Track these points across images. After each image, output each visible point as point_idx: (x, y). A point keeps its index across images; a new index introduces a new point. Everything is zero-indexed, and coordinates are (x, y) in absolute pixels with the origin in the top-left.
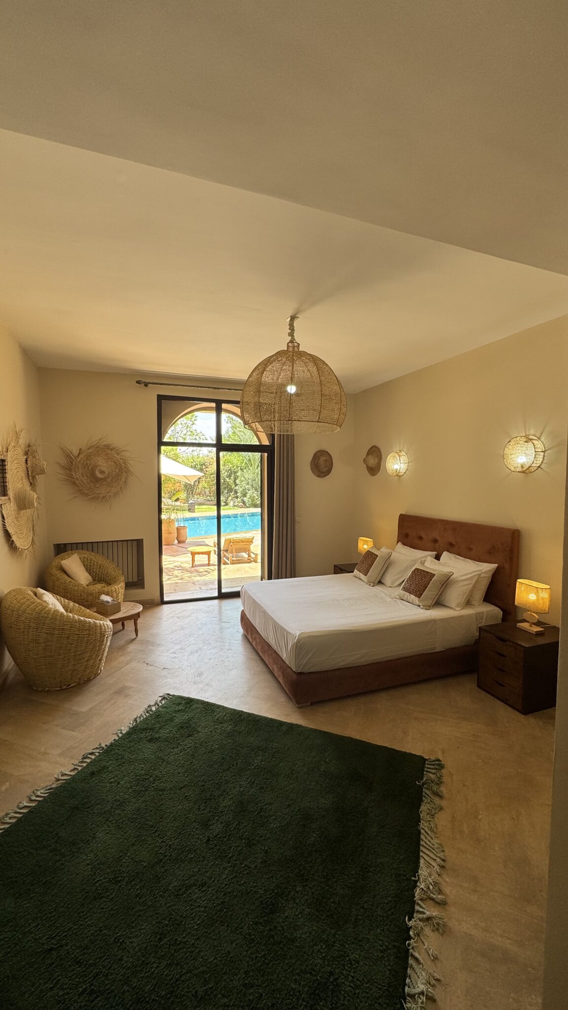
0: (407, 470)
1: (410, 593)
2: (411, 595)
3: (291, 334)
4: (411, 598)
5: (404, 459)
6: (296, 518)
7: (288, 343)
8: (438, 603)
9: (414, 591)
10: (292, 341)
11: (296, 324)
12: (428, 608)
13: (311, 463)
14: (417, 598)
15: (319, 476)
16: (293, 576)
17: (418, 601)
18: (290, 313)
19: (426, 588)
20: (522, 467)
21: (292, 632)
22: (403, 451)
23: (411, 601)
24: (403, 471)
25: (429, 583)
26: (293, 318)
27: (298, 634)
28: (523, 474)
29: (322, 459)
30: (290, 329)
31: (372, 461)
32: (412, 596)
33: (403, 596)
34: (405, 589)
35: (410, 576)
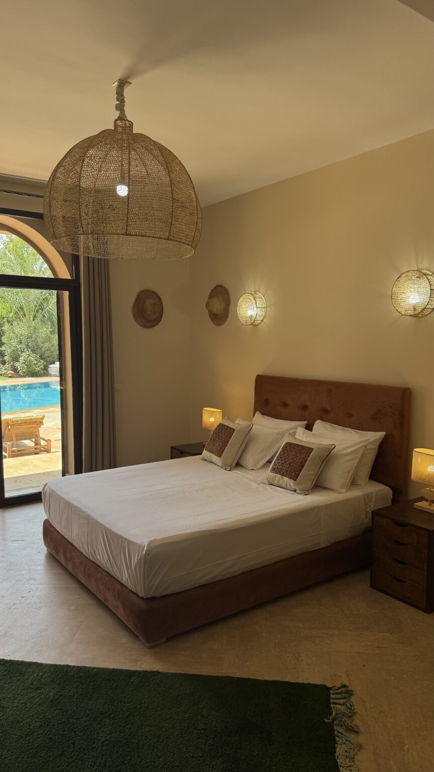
0: (264, 317)
1: (283, 475)
2: (284, 478)
3: (120, 107)
4: (284, 481)
5: (261, 303)
6: (115, 385)
7: (116, 120)
8: (318, 486)
9: (288, 472)
10: (122, 118)
11: (127, 91)
12: (306, 492)
13: (134, 306)
14: (292, 481)
15: (145, 326)
16: (112, 465)
17: (295, 484)
18: (119, 74)
19: (303, 466)
20: (415, 309)
21: (138, 541)
22: (259, 292)
23: (284, 485)
24: (259, 318)
25: (306, 460)
26: (123, 83)
27: (146, 544)
28: (414, 319)
29: (149, 302)
30: (118, 100)
31: (217, 306)
32: (286, 479)
33: (273, 480)
34: (275, 470)
35: (280, 453)
